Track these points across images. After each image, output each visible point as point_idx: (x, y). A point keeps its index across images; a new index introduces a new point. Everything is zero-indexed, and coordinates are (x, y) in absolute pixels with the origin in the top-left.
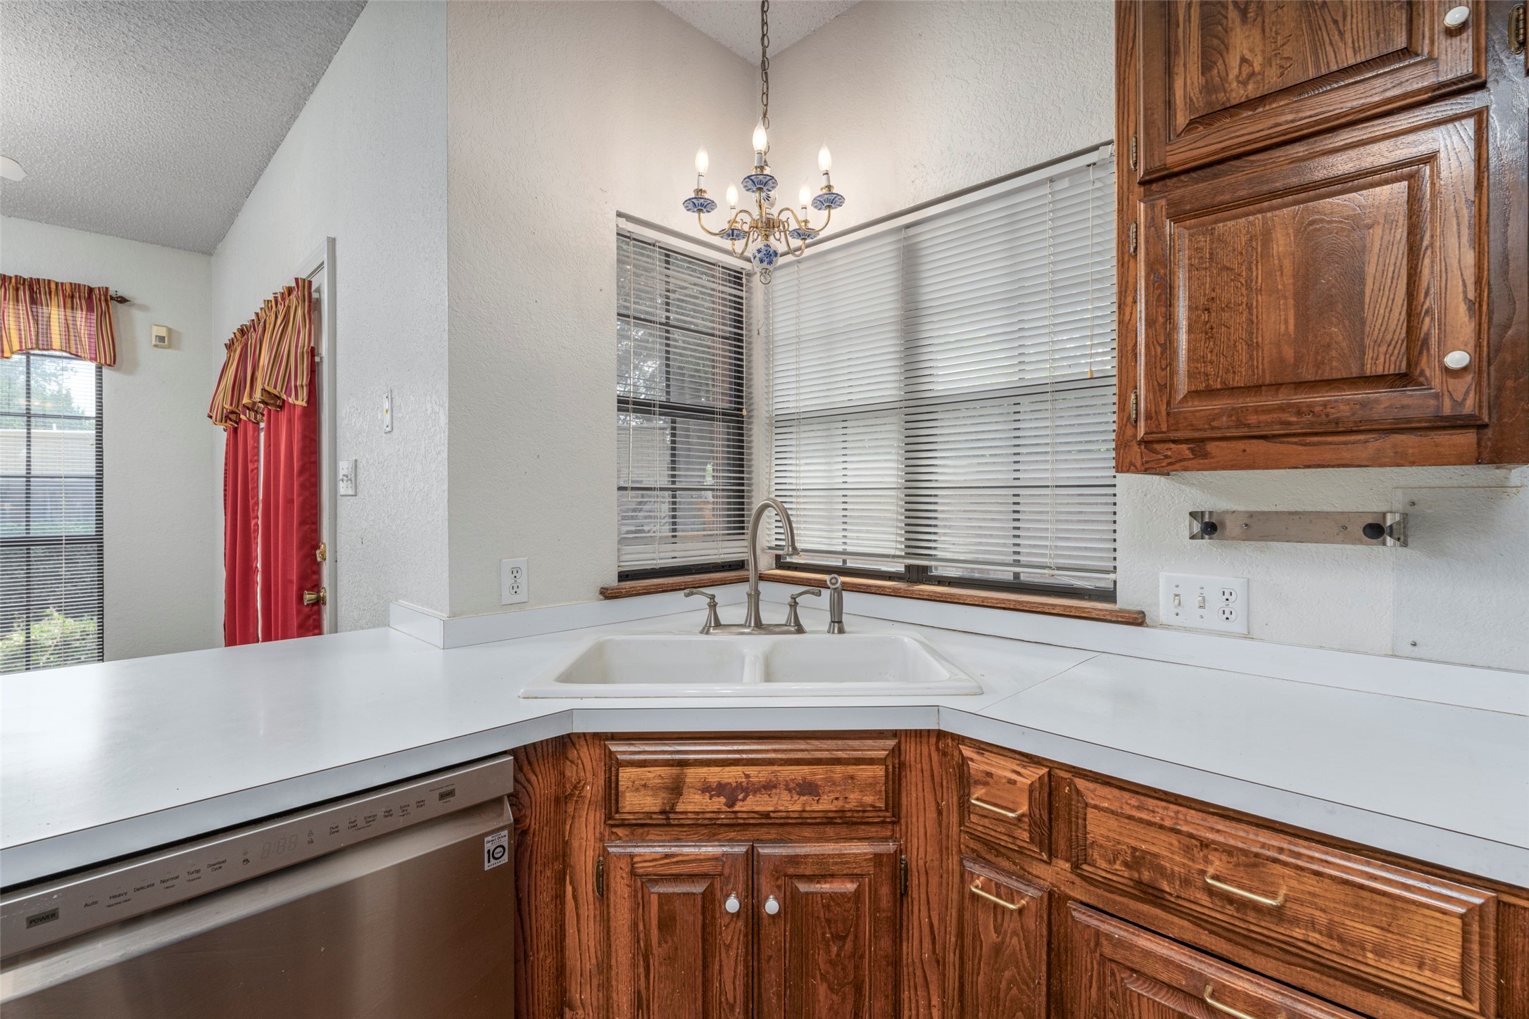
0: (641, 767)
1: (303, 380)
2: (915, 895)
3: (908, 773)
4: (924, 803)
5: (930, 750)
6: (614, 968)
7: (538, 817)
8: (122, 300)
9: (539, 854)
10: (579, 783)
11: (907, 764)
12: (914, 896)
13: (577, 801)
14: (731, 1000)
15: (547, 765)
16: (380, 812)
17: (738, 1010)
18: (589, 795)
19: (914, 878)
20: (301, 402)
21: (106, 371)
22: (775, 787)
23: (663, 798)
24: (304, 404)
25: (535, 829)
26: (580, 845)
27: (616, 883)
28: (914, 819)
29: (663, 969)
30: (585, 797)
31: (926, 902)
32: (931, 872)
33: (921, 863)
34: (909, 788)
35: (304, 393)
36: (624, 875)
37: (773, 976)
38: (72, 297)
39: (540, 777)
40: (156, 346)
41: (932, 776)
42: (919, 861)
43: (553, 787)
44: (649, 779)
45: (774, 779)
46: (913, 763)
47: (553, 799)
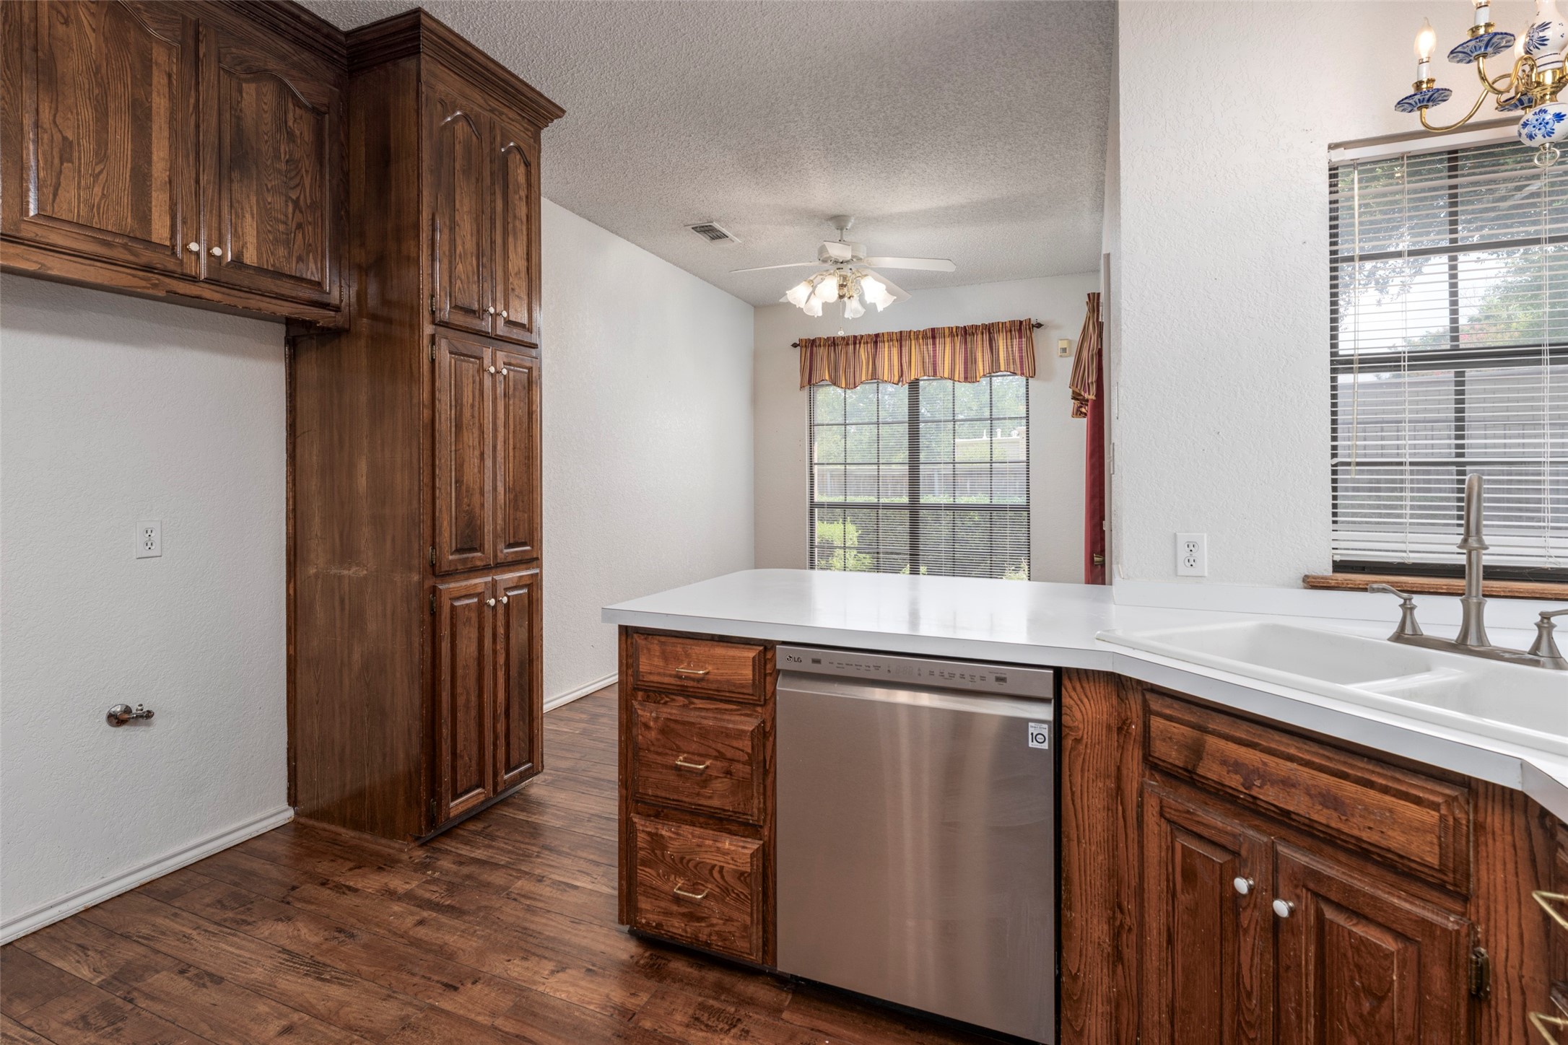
0: (1167, 720)
1: (1093, 378)
2: (1503, 1009)
3: (1490, 842)
4: (1519, 893)
5: (1528, 823)
6: (1146, 891)
7: (1090, 733)
8: (1039, 325)
9: (1091, 765)
10: (1127, 720)
11: (1489, 829)
12: (1500, 1011)
13: (1125, 735)
14: (1249, 989)
15: (1098, 695)
16: (958, 674)
17: (1254, 1002)
18: (1134, 733)
19: (1500, 987)
20: (1092, 397)
21: (1031, 380)
22: (1293, 786)
23: (1186, 756)
24: (1094, 398)
25: (1087, 742)
26: (1128, 775)
27: (1148, 817)
28: (1501, 908)
29: (1185, 917)
30: (1130, 734)
31: (1521, 1032)
32: (1529, 993)
33: (1513, 973)
34: (1491, 862)
35: (1093, 389)
36: (1154, 813)
37: (1292, 990)
38: (1011, 331)
39: (1092, 702)
40: (1061, 356)
41: (1533, 861)
42: (1509, 969)
43: (1105, 716)
44: (1173, 733)
45: (1292, 777)
46: (1498, 831)
47: (1105, 725)
